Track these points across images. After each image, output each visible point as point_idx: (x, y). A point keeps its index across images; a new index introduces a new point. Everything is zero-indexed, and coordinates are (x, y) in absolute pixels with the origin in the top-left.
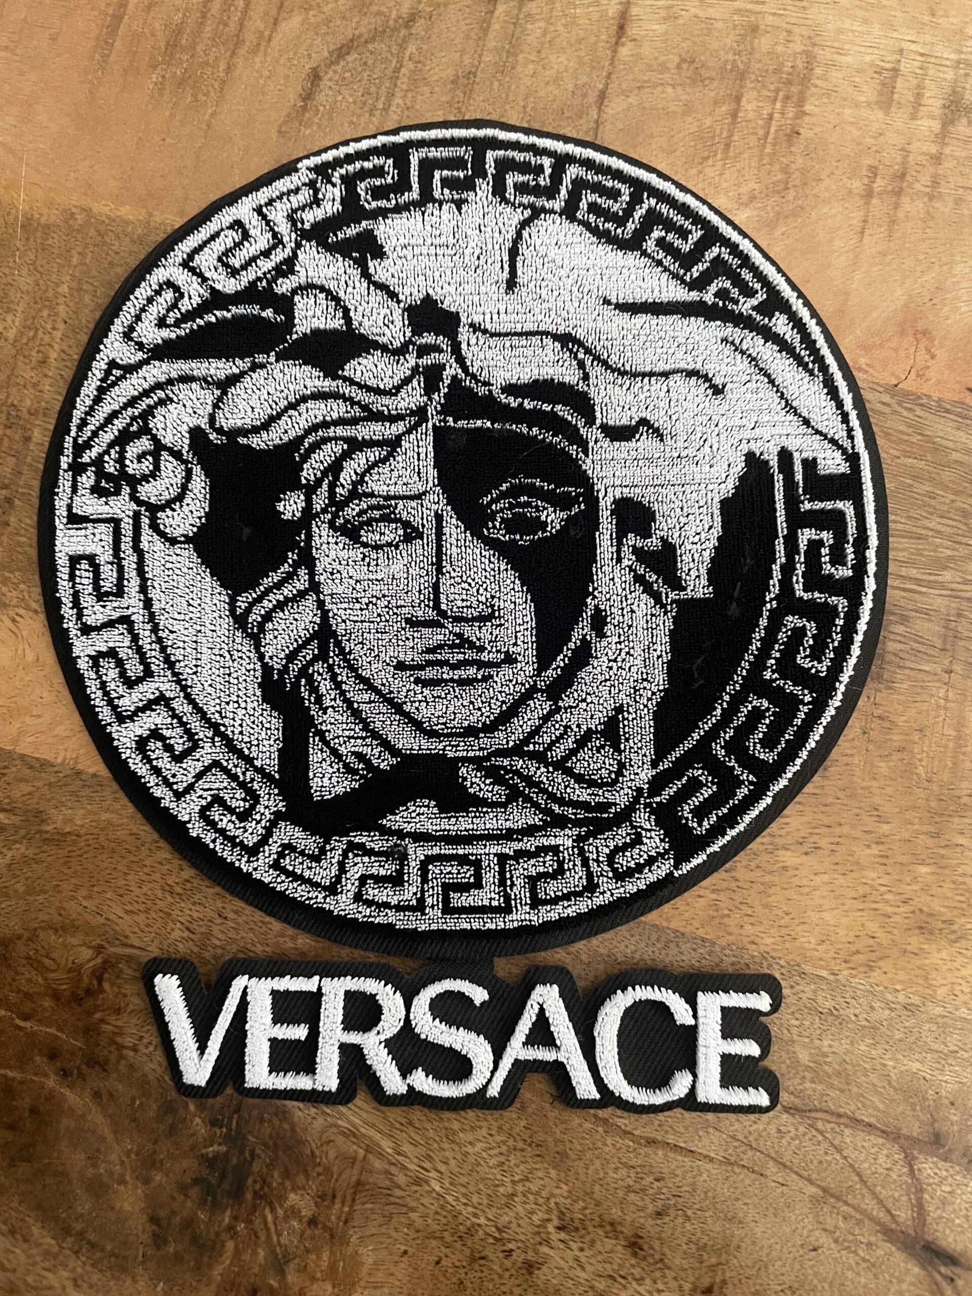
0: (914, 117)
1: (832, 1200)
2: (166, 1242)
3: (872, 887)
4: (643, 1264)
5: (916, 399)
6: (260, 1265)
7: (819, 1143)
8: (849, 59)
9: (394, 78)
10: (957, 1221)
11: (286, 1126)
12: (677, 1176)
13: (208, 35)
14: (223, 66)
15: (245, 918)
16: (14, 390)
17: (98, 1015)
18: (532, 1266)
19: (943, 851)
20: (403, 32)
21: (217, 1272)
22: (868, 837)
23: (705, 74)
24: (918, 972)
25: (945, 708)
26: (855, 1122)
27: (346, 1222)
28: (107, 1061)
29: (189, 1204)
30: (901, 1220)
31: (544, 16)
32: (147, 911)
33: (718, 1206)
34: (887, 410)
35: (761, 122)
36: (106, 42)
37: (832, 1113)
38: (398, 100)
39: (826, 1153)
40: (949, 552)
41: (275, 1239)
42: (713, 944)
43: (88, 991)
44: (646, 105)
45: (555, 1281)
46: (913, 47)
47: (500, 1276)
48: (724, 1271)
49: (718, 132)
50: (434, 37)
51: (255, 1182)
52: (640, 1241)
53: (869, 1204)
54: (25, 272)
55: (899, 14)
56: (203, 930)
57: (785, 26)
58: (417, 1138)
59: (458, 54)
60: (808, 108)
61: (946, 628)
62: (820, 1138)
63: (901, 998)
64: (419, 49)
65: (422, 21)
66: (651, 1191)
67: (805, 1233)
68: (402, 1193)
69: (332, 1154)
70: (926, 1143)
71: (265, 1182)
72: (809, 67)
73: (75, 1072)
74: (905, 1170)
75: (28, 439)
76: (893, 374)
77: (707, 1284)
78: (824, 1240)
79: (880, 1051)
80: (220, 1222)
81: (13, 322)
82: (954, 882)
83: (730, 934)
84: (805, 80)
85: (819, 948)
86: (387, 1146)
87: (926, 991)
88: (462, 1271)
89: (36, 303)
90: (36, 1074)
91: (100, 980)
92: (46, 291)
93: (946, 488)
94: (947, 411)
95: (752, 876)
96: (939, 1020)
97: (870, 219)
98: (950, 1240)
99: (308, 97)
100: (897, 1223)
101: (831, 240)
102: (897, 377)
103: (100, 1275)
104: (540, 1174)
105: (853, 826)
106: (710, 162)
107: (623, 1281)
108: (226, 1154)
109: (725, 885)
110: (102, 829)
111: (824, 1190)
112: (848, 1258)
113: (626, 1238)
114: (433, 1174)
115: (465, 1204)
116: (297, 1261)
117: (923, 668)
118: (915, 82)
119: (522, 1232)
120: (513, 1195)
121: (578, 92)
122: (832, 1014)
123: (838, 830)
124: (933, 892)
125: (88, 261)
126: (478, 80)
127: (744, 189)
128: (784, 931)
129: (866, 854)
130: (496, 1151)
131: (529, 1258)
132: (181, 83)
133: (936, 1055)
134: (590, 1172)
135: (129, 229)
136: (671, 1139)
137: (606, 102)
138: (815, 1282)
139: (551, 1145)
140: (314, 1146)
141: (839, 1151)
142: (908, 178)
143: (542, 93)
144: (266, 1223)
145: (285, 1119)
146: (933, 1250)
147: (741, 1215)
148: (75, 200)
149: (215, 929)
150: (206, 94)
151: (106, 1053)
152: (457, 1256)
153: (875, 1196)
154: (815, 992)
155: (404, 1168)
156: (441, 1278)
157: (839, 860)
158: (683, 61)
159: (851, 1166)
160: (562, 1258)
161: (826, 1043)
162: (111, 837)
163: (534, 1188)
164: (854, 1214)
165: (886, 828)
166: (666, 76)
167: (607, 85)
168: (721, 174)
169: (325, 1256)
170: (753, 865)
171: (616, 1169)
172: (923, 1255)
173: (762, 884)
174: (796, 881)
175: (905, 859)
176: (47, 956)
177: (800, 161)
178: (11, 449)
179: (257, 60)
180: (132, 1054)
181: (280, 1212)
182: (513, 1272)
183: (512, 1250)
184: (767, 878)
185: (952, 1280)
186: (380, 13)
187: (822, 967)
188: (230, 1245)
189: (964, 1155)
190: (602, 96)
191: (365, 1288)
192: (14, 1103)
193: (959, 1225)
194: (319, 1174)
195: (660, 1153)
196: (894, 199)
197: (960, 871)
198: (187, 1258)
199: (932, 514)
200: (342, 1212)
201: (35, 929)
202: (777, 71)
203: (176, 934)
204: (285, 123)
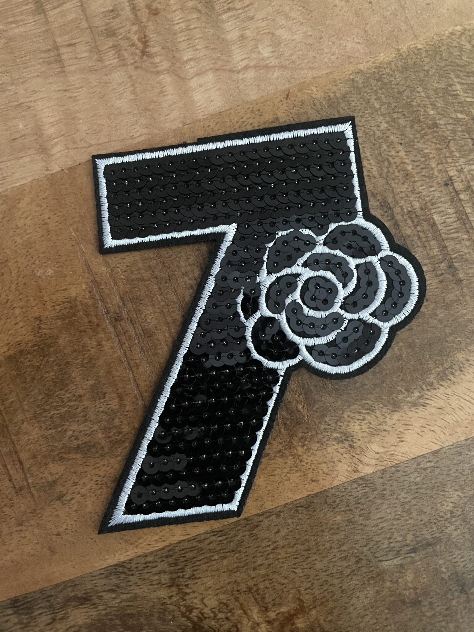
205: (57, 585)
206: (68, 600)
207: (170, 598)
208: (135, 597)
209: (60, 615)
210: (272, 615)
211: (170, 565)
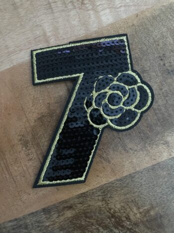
205: (60, 202)
206: (65, 208)
207: (102, 205)
208: (89, 206)
209: (61, 214)
210: (141, 210)
211: (102, 193)
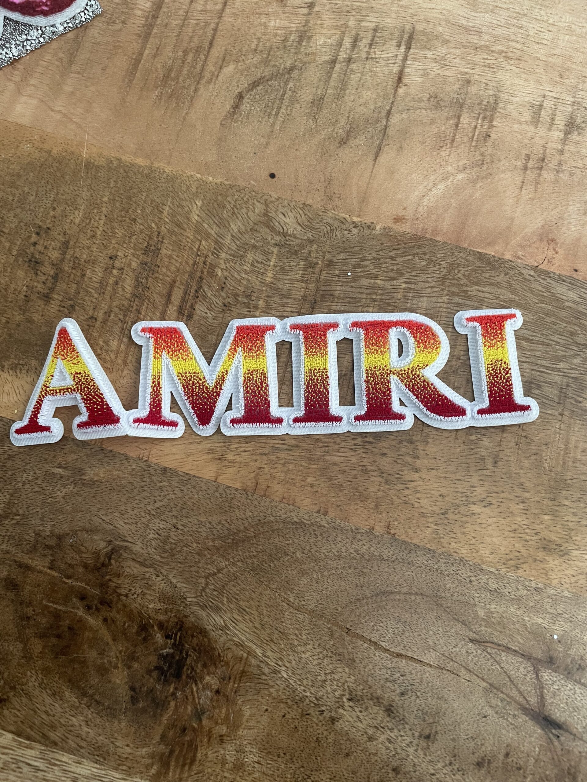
0: (550, 130)
1: (495, 691)
2: (138, 702)
3: (519, 525)
4: (394, 721)
5: (547, 274)
6: (188, 715)
7: (488, 660)
8: (517, 99)
9: (282, 99)
10: (562, 705)
11: (206, 640)
12: (412, 674)
13: (185, 72)
14: (193, 88)
15: (188, 529)
16: (77, 250)
17: (108, 577)
18: (334, 720)
19: (557, 508)
20: (287, 76)
21: (165, 719)
22: (517, 499)
23: (442, 104)
24: (542, 571)
25: (559, 433)
26: (508, 649)
27: (236, 692)
28: (111, 601)
29: (152, 680)
30: (531, 703)
31: (360, 71)
32: (136, 523)
33: (434, 691)
34: (532, 279)
35: (470, 130)
36: (132, 73)
37: (496, 644)
38: (283, 110)
39: (492, 665)
40: (563, 353)
41: (197, 701)
42: (434, 552)
43: (103, 565)
44: (411, 118)
45: (346, 729)
46: (551, 94)
47: (317, 725)
48: (436, 727)
49: (448, 134)
50: (302, 80)
51: (188, 669)
52: (392, 708)
53: (514, 693)
54: (85, 189)
55: (544, 77)
56: (166, 534)
57: (484, 81)
58: (275, 649)
59: (315, 89)
60: (495, 123)
61: (561, 392)
62: (489, 657)
63: (533, 584)
64: (295, 85)
65: (297, 71)
66: (399, 681)
67: (480, 708)
68: (266, 678)
69: (230, 656)
70: (545, 662)
71: (193, 669)
72: (496, 102)
73: (94, 607)
74: (534, 676)
75: (84, 275)
76: (536, 261)
77: (427, 734)
78: (490, 712)
79: (522, 612)
80: (168, 691)
81: (79, 215)
82: (562, 525)
83: (444, 547)
84: (494, 109)
85: (490, 556)
86: (259, 652)
87: (547, 581)
88: (296, 721)
89: (91, 205)
90: (73, 608)
91: (110, 559)
92: (97, 200)
93: (562, 320)
94: (563, 281)
95: (456, 517)
96: (554, 597)
97: (526, 181)
98: (558, 715)
99: (236, 107)
100: (529, 704)
101: (505, 191)
102: (538, 262)
103: (101, 720)
104: (340, 670)
105: (510, 493)
106: (444, 149)
107: (382, 730)
108: (173, 654)
109: (441, 521)
110: (114, 480)
111: (491, 685)
112: (503, 722)
113: (385, 706)
114: (283, 668)
115: (300, 685)
116: (208, 713)
117: (548, 412)
118: (551, 112)
119: (330, 701)
120: (325, 681)
121: (377, 111)
122: (496, 591)
123: (502, 495)
124: (551, 529)
125: (119, 185)
126: (325, 102)
127: (461, 163)
128: (472, 547)
129: (517, 508)
130: (317, 657)
131: (333, 715)
132: (171, 96)
133: (551, 616)
134: (366, 670)
135: (141, 170)
136: (410, 654)
137: (391, 116)
138: (485, 735)
139: (346, 655)
140: (220, 651)
141: (499, 664)
142: (546, 160)
143: (358, 110)
144: (192, 692)
145: (206, 636)
146: (548, 721)
147: (446, 696)
148: (113, 154)
149: (172, 534)
150: (183, 103)
151: (111, 597)
152: (294, 713)
153: (518, 690)
154: (488, 579)
155: (268, 664)
156: (285, 725)
157: (502, 511)
158: (431, 97)
159: (505, 672)
160: (350, 716)
161: (493, 606)
162: (118, 484)
163: (336, 677)
164: (506, 698)
165: (527, 495)
166: (422, 104)
167: (391, 108)
168: (449, 155)
169: (224, 711)
170: (457, 511)
171: (380, 669)
172: (543, 722)
173: (462, 522)
174: (479, 521)
175: (536, 511)
176: (82, 545)
177: (490, 150)
178: (74, 280)
179: (211, 87)
180: (125, 598)
181: (200, 686)
182: (324, 722)
183: (323, 711)
184: (464, 519)
185: (558, 737)
186: (275, 66)
187: (491, 567)
188: (172, 704)
189: (566, 670)
190: (389, 113)
191: (244, 729)
192: (61, 623)
193: (563, 708)
194: (222, 666)
195: (404, 661)
196: (538, 171)
197: (566, 519)
198: (149, 710)
199: (554, 333)
200: (233, 687)
201: (76, 531)
202: (480, 104)
203: (151, 536)
204: (224, 119)
